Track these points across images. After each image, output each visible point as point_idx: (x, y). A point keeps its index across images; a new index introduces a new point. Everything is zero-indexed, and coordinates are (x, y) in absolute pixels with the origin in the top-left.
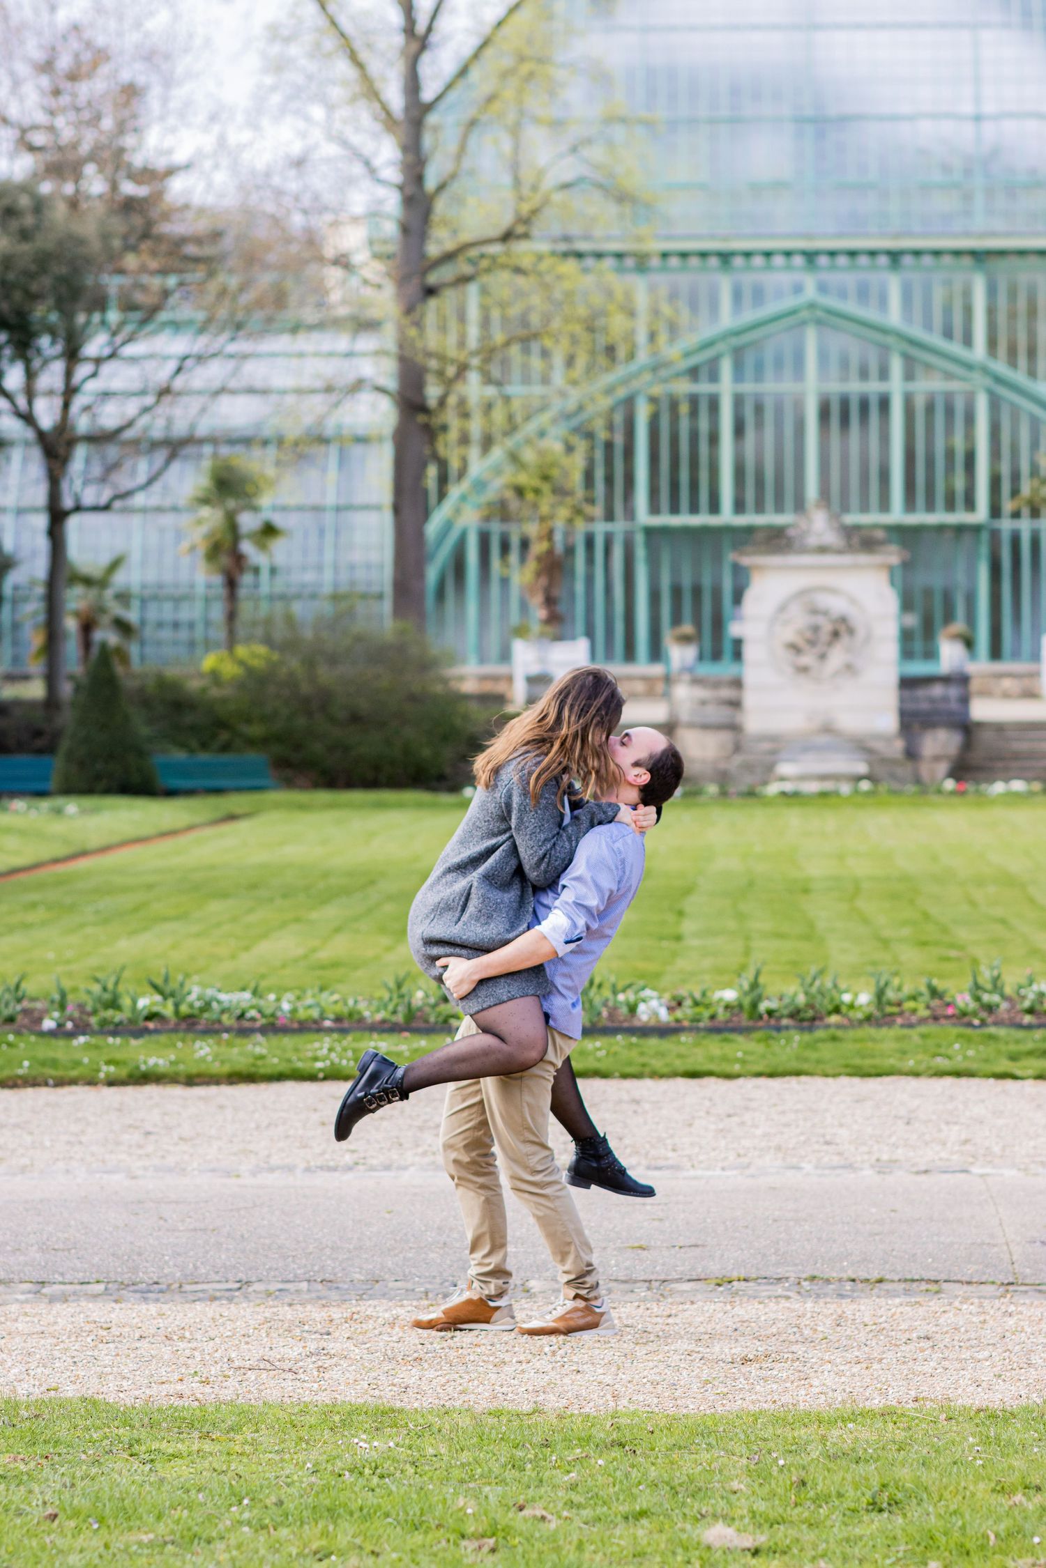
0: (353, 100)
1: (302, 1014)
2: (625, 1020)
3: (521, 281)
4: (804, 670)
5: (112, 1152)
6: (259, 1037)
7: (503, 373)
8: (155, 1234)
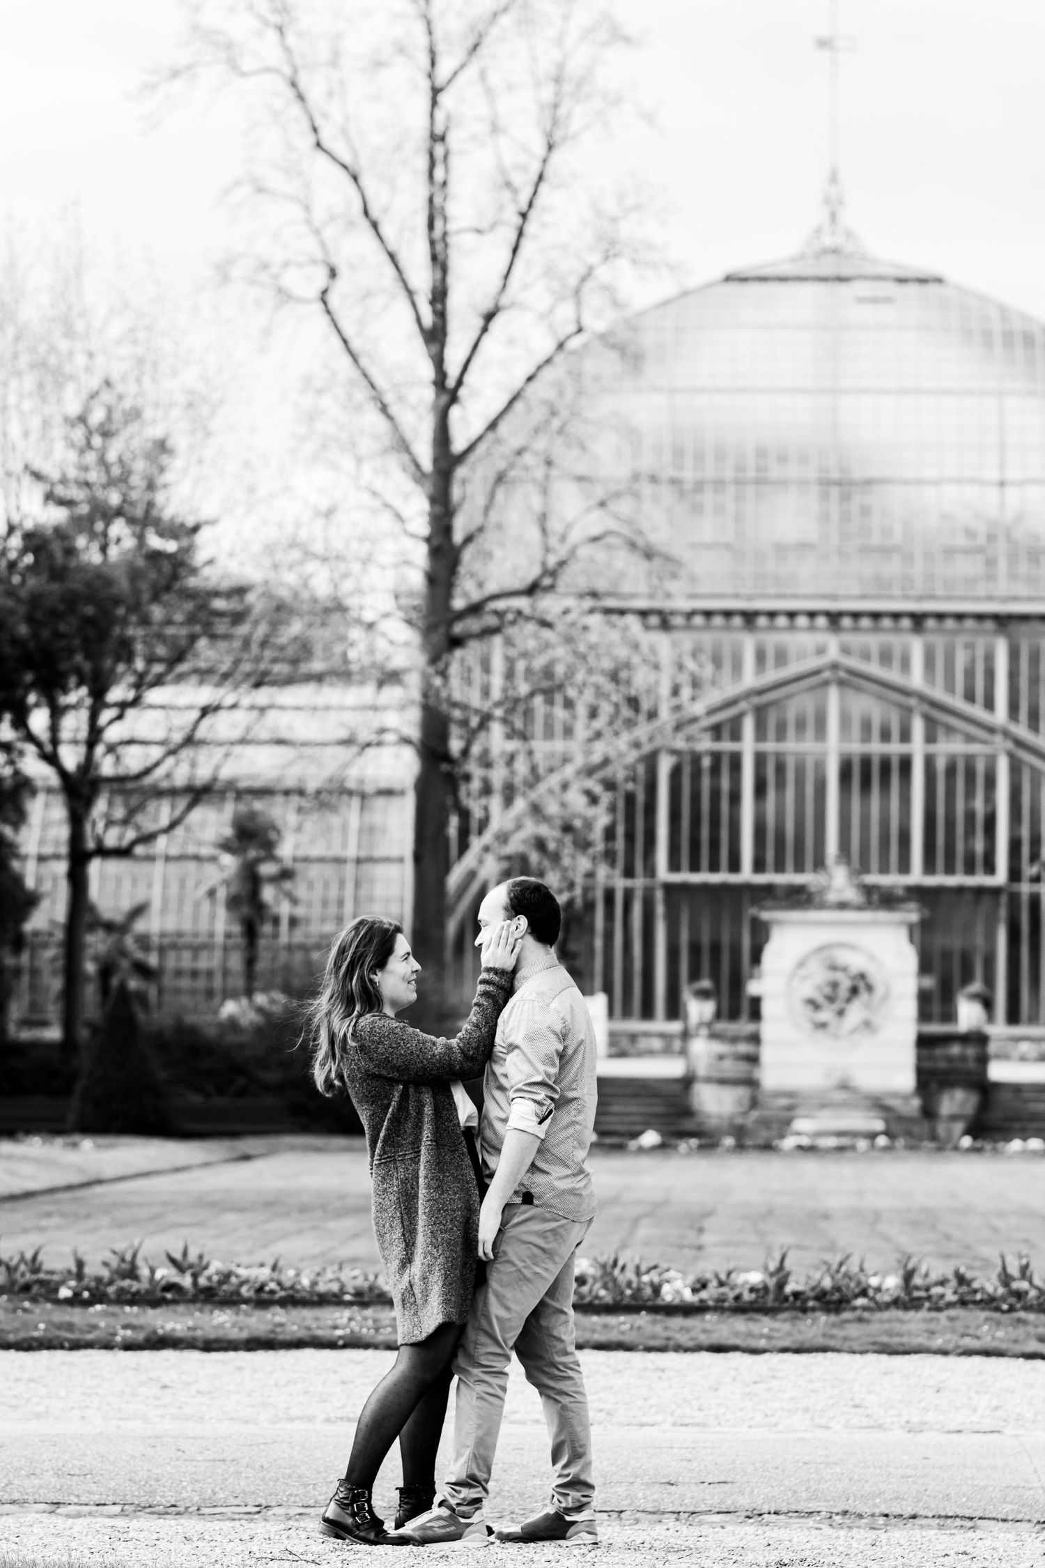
0: (386, 451)
1: (322, 1288)
2: (648, 1300)
3: (547, 634)
4: (822, 1026)
5: (128, 1402)
6: (278, 1309)
7: (525, 724)
8: (173, 1463)
